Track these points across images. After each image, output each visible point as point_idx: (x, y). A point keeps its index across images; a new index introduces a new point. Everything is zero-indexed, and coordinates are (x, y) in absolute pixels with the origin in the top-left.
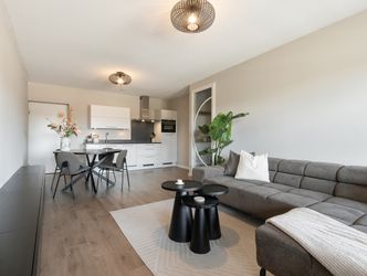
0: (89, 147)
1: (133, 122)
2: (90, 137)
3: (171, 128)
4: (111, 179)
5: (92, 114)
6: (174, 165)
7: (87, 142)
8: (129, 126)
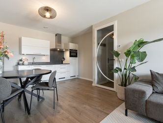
0: (21, 68)
1: (51, 50)
2: (21, 60)
3: (74, 54)
4: (41, 95)
5: (23, 43)
6: (76, 77)
7: (18, 64)
8: (49, 53)
